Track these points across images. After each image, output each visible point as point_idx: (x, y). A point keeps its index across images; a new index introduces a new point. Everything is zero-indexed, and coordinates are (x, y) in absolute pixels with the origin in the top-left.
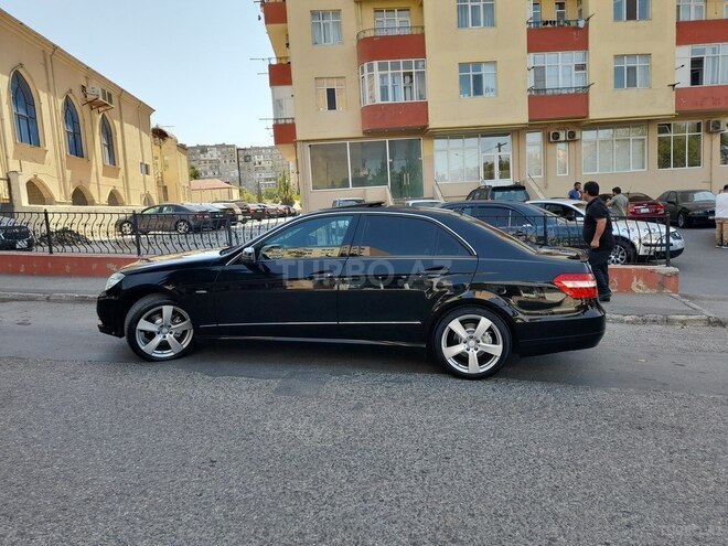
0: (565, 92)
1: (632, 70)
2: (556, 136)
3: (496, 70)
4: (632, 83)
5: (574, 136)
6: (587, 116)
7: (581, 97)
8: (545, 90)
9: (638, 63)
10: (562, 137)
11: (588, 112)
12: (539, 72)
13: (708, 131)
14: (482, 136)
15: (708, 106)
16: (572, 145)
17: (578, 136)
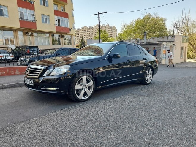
0: (29, 21)
1: (46, 19)
2: (28, 33)
3: (7, 9)
4: (46, 22)
5: (32, 34)
6: (36, 29)
7: (34, 23)
8: (24, 19)
9: (47, 17)
10: (29, 34)
11: (36, 28)
12: (22, 13)
13: (61, 37)
14: (3, 30)
15: (62, 31)
16: (32, 36)
17: (33, 34)
